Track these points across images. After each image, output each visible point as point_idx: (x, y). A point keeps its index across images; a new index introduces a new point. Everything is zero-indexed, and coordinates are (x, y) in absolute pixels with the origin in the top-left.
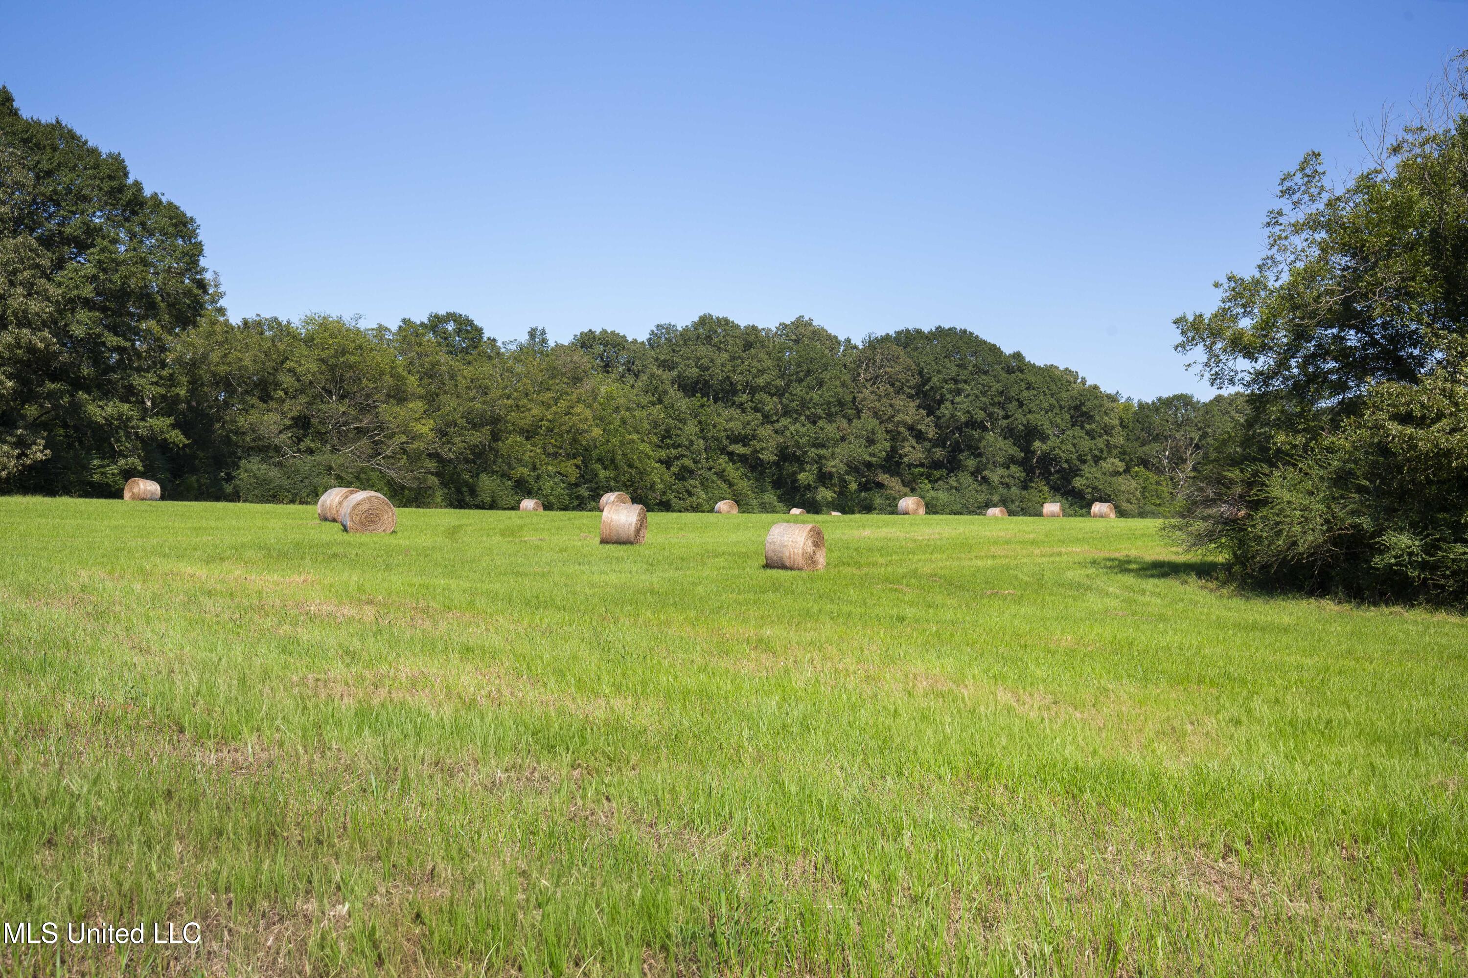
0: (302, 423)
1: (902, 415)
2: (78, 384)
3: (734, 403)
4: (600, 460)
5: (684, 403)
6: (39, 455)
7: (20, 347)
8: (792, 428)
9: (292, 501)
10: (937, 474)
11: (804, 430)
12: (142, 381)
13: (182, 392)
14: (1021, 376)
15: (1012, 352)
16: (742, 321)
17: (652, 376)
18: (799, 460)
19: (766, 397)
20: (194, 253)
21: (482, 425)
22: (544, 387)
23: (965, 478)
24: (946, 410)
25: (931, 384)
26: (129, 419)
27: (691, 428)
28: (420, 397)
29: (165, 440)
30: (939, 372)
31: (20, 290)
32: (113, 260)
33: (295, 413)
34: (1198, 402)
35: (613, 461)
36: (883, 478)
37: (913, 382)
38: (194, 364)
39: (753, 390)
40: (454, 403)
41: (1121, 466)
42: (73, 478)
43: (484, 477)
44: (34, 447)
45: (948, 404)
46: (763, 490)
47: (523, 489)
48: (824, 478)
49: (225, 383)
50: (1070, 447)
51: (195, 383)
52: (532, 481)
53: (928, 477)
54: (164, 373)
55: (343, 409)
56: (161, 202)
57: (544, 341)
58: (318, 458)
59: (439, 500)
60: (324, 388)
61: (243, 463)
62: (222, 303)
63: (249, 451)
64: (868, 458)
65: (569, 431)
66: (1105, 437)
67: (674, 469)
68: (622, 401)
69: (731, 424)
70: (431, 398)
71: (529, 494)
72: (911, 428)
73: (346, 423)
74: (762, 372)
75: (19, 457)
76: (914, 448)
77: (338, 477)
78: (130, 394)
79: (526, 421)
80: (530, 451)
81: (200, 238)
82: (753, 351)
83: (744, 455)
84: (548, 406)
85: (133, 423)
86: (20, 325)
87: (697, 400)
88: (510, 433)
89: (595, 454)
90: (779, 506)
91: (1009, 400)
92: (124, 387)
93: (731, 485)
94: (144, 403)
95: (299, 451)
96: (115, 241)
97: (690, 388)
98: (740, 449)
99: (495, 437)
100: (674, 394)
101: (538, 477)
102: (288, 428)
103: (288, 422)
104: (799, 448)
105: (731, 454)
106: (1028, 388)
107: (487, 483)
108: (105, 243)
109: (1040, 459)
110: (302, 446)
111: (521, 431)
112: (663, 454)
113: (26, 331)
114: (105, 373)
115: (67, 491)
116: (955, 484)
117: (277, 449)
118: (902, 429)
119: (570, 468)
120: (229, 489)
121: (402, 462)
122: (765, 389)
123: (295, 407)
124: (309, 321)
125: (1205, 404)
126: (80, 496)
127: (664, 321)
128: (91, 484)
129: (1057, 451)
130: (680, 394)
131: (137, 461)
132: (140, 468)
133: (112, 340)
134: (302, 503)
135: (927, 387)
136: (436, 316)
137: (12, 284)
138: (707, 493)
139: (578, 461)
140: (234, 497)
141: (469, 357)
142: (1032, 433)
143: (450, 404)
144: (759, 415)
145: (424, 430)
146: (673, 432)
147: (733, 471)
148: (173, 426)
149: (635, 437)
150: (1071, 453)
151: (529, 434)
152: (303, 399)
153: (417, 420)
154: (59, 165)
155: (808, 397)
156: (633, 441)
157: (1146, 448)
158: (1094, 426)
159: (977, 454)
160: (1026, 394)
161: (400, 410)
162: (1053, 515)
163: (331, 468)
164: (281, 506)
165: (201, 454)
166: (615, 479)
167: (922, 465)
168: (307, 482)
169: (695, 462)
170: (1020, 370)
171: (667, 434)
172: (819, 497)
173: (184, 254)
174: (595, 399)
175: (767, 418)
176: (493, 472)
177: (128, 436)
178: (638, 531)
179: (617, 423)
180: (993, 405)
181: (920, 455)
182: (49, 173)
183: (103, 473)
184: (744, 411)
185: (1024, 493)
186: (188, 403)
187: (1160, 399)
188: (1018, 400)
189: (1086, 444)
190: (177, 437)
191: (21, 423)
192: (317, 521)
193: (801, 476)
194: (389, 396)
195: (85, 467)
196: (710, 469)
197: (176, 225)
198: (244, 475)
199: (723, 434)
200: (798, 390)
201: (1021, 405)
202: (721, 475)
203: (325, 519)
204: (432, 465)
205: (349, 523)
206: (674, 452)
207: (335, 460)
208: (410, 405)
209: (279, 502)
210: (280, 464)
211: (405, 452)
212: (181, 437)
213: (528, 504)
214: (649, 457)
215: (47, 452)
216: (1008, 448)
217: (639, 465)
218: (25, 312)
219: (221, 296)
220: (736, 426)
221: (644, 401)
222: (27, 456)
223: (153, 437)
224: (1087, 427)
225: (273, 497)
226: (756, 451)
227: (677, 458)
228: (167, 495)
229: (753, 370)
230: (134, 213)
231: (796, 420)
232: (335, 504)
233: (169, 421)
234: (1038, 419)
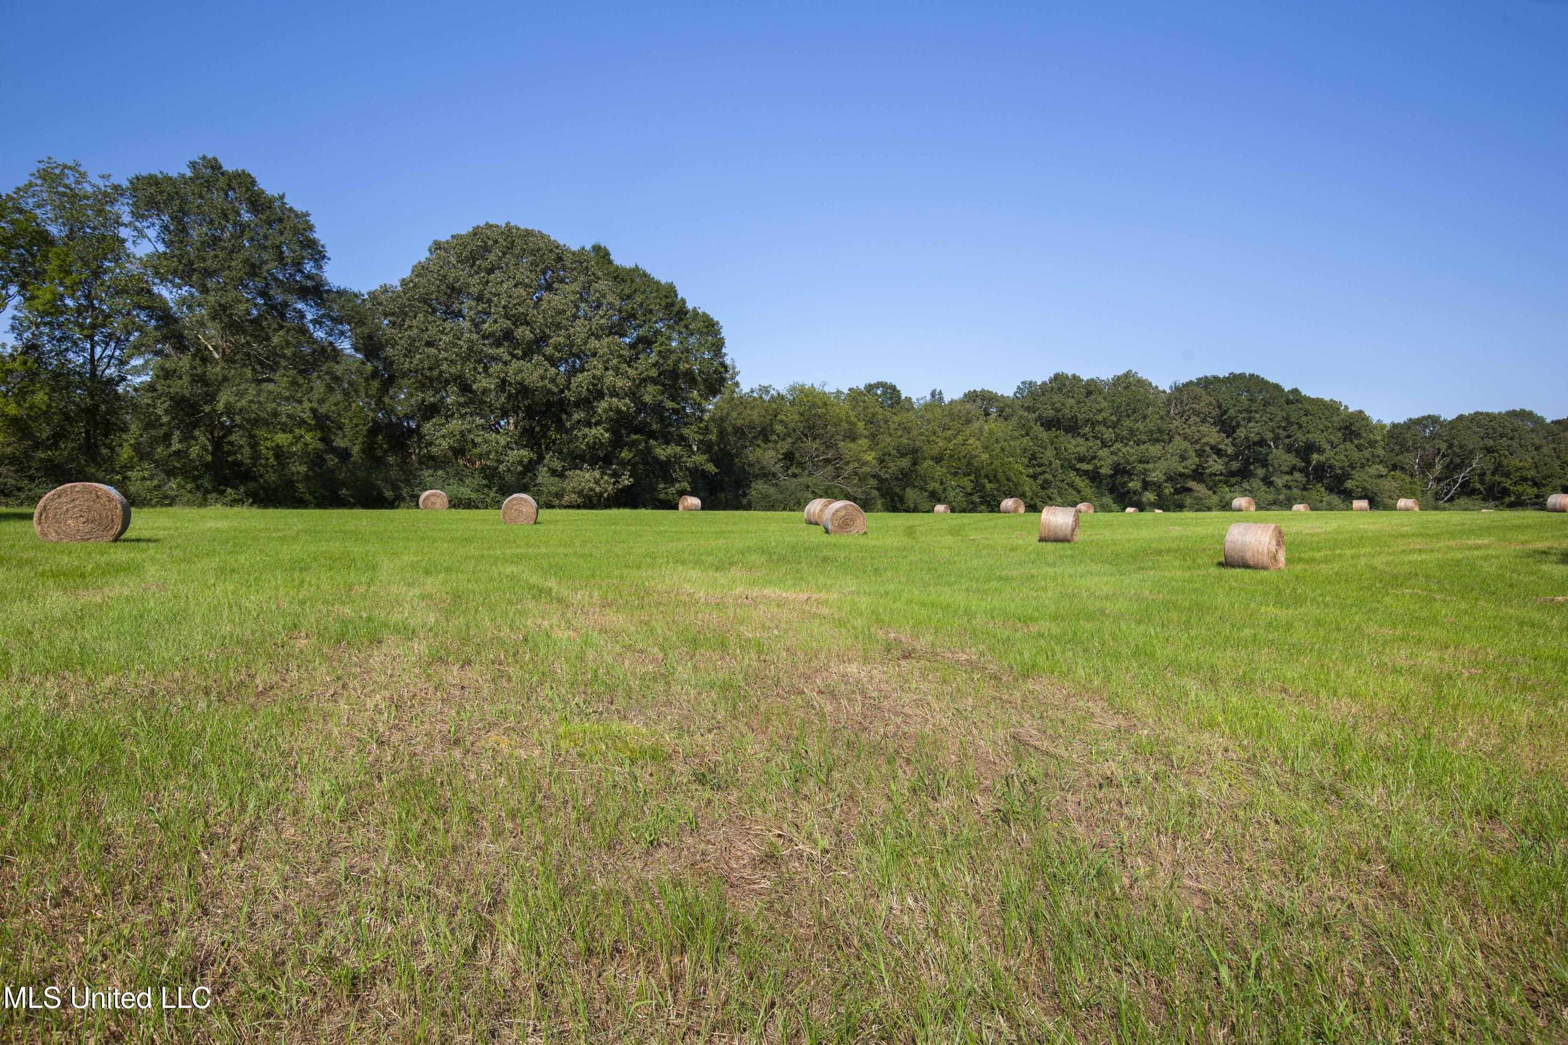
0: (789, 457)
1: (1207, 438)
2: (652, 435)
3: (1079, 434)
4: (986, 476)
5: (1045, 435)
6: (626, 482)
7: (612, 411)
8: (1124, 450)
9: (784, 509)
10: (1233, 480)
11: (1133, 451)
12: (688, 431)
13: (714, 437)
14: (1300, 406)
15: (1290, 389)
16: (1085, 376)
17: (1021, 417)
18: (1129, 473)
19: (1103, 429)
20: (718, 347)
21: (906, 455)
22: (946, 428)
23: (1256, 483)
24: (1241, 433)
25: (1228, 414)
26: (681, 457)
27: (1050, 453)
28: (866, 437)
29: (703, 470)
30: (1234, 405)
31: (611, 372)
32: (669, 350)
33: (785, 450)
34: (1445, 420)
35: (995, 477)
36: (1191, 484)
37: (1214, 413)
38: (722, 419)
39: (1094, 424)
40: (888, 440)
41: (1384, 471)
42: (647, 496)
43: (908, 490)
44: (623, 477)
45: (1242, 429)
46: (1102, 495)
47: (936, 498)
48: (1146, 485)
49: (739, 432)
50: (1343, 457)
51: (722, 433)
52: (941, 492)
53: (1226, 483)
54: (702, 425)
55: (815, 446)
56: (698, 314)
57: (941, 399)
58: (800, 480)
59: (879, 506)
60: (802, 432)
61: (753, 485)
62: (738, 378)
63: (756, 477)
64: (1183, 470)
65: (965, 457)
66: (1370, 449)
67: (1040, 481)
68: (1001, 434)
69: (1078, 449)
70: (873, 437)
71: (939, 501)
72: (1212, 448)
73: (817, 456)
74: (1100, 411)
75: (614, 483)
76: (1215, 461)
77: (813, 492)
78: (682, 440)
79: (936, 451)
80: (939, 471)
81: (722, 335)
82: (1093, 397)
83: (1088, 471)
84: (950, 441)
85: (684, 459)
86: (611, 396)
87: (1053, 432)
88: (925, 459)
89: (983, 473)
90: (1115, 506)
91: (1292, 424)
92: (678, 435)
93: (1079, 492)
94: (691, 446)
95: (788, 475)
96: (669, 338)
97: (1048, 424)
98: (1085, 466)
99: (915, 463)
100: (1038, 429)
101: (945, 490)
102: (780, 460)
103: (781, 457)
104: (1129, 464)
105: (1076, 470)
106: (1306, 415)
107: (911, 494)
108: (663, 339)
109: (1315, 468)
110: (790, 472)
111: (932, 458)
112: (1031, 471)
113: (615, 400)
114: (667, 427)
115: (644, 506)
116: (1248, 487)
117: (774, 475)
118: (1207, 448)
119: (967, 483)
120: (744, 501)
121: (855, 481)
122: (1104, 422)
123: (785, 446)
124: (793, 389)
125: (1450, 422)
126: (653, 509)
127: (1028, 379)
128: (659, 500)
129: (1332, 461)
130: (1041, 429)
131: (686, 484)
132: (689, 489)
133: (670, 404)
134: (790, 510)
135: (1225, 417)
136: (870, 385)
137: (607, 369)
138: (1062, 498)
139: (972, 477)
140: (748, 507)
141: (894, 410)
142: (1310, 448)
143: (886, 441)
144: (1099, 442)
145: (869, 458)
146: (1038, 455)
147: (1081, 483)
148: (708, 461)
149: (1011, 459)
150: (1344, 461)
151: (938, 459)
152: (789, 440)
153: (865, 452)
154: (635, 291)
155: (1135, 428)
156: (1010, 462)
157: (1400, 457)
158: (1362, 441)
159: (1264, 464)
160: (1304, 419)
161: (852, 445)
162: (1362, 510)
163: (808, 486)
164: (777, 513)
165: (727, 479)
166: (997, 490)
167: (1221, 474)
168: (793, 496)
169: (1054, 476)
170: (1298, 401)
171: (1033, 457)
172: (1144, 499)
173: (713, 345)
174: (981, 434)
175: (1104, 445)
176: (915, 487)
177: (681, 469)
178: (1073, 530)
179: (998, 450)
180: (1279, 428)
181: (1220, 467)
182: (629, 297)
183: (666, 493)
184: (1087, 439)
185: (1304, 493)
186: (719, 445)
187: (1410, 420)
188: (1298, 423)
189: (1356, 455)
190: (711, 468)
191: (615, 461)
192: (804, 524)
193: (1131, 485)
194: (845, 437)
195: (655, 489)
196: (1063, 481)
197: (707, 327)
198: (754, 493)
199: (1073, 456)
200: (1127, 423)
201: (1301, 427)
202: (1072, 485)
203: (810, 522)
204: (874, 482)
205: (830, 527)
206: (1039, 470)
207: (811, 481)
208: (860, 442)
209: (776, 510)
210: (776, 485)
211: (857, 474)
212: (713, 467)
213: (940, 508)
214: (1021, 474)
215: (631, 480)
216: (1291, 459)
217: (1015, 480)
218: (614, 386)
219: (736, 374)
220: (1082, 450)
221: (1016, 434)
222: (619, 483)
223: (696, 469)
224: (1356, 442)
225: (771, 506)
226: (1097, 468)
227: (1041, 474)
228: (704, 507)
229: (1094, 410)
230: (681, 319)
231: (1126, 445)
232: (817, 511)
233: (705, 457)
234: (1316, 437)
